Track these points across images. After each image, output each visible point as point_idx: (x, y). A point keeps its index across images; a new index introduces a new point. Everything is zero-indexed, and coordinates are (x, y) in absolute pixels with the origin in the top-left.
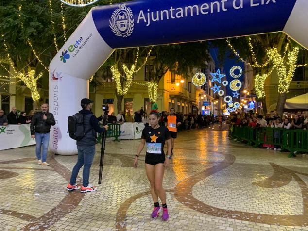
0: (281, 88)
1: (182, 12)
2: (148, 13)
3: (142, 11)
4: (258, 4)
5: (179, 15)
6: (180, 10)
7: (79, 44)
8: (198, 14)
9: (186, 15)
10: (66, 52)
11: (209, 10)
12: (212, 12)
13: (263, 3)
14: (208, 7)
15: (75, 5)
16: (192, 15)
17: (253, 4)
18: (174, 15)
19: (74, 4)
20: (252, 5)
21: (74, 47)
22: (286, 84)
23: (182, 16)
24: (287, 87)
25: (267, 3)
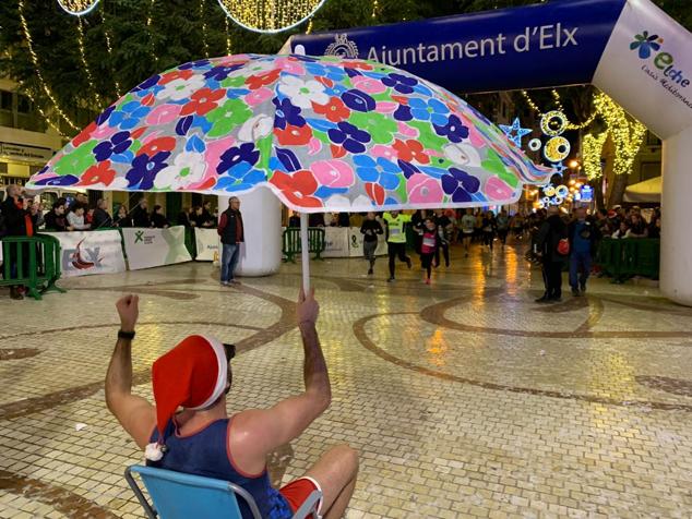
0: (618, 165)
1: (436, 52)
2: (384, 53)
3: (373, 49)
4: (551, 46)
5: (433, 56)
6: (433, 49)
8: (461, 56)
9: (443, 58)
11: (478, 51)
12: (483, 54)
13: (558, 45)
14: (476, 47)
15: (260, 31)
16: (452, 57)
17: (545, 44)
18: (424, 57)
19: (259, 28)
20: (542, 47)
22: (626, 158)
23: (436, 58)
24: (630, 162)
25: (565, 45)
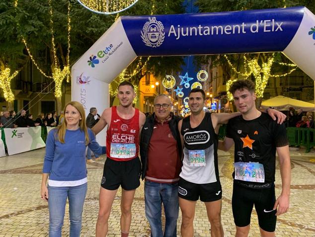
1: (209, 30)
2: (179, 29)
3: (172, 26)
4: (269, 31)
5: (206, 32)
7: (109, 50)
8: (222, 33)
9: (212, 34)
10: (95, 57)
11: (231, 31)
12: (234, 33)
13: (273, 30)
14: (231, 29)
16: (217, 33)
17: (266, 30)
18: (202, 32)
19: (99, 10)
21: (103, 53)
23: (209, 33)
24: (262, 92)
25: (276, 30)
